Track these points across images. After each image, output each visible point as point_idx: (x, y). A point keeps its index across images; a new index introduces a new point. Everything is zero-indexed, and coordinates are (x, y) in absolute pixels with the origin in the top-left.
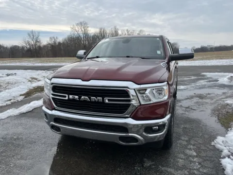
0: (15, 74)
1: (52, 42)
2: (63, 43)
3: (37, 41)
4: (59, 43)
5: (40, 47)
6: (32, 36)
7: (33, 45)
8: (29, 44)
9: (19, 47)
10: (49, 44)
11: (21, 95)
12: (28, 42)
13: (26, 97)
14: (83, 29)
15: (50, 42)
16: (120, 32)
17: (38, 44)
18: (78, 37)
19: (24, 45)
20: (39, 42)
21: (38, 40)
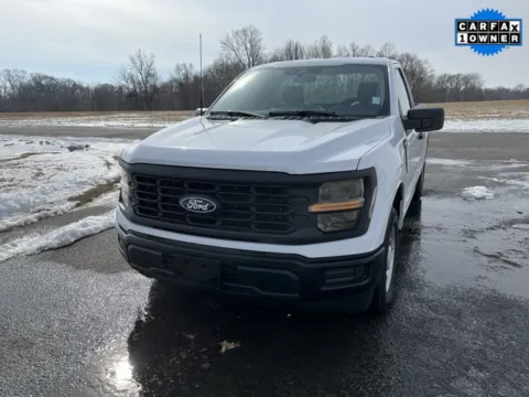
0: (87, 146)
1: (180, 76)
2: (206, 77)
3: (148, 75)
4: (196, 78)
5: (154, 87)
6: (138, 63)
7: (140, 84)
8: (133, 81)
9: (112, 87)
10: (175, 80)
11: (71, 199)
12: (131, 77)
13: (78, 205)
14: (249, 45)
15: (176, 76)
16: (334, 51)
17: (151, 81)
18: (238, 65)
19: (124, 83)
20: (152, 76)
21: (152, 72)
